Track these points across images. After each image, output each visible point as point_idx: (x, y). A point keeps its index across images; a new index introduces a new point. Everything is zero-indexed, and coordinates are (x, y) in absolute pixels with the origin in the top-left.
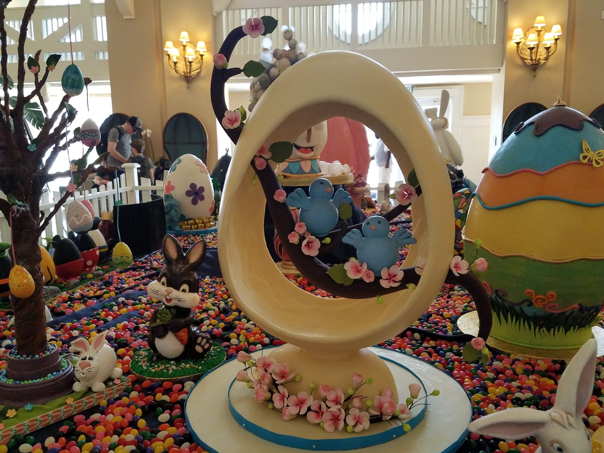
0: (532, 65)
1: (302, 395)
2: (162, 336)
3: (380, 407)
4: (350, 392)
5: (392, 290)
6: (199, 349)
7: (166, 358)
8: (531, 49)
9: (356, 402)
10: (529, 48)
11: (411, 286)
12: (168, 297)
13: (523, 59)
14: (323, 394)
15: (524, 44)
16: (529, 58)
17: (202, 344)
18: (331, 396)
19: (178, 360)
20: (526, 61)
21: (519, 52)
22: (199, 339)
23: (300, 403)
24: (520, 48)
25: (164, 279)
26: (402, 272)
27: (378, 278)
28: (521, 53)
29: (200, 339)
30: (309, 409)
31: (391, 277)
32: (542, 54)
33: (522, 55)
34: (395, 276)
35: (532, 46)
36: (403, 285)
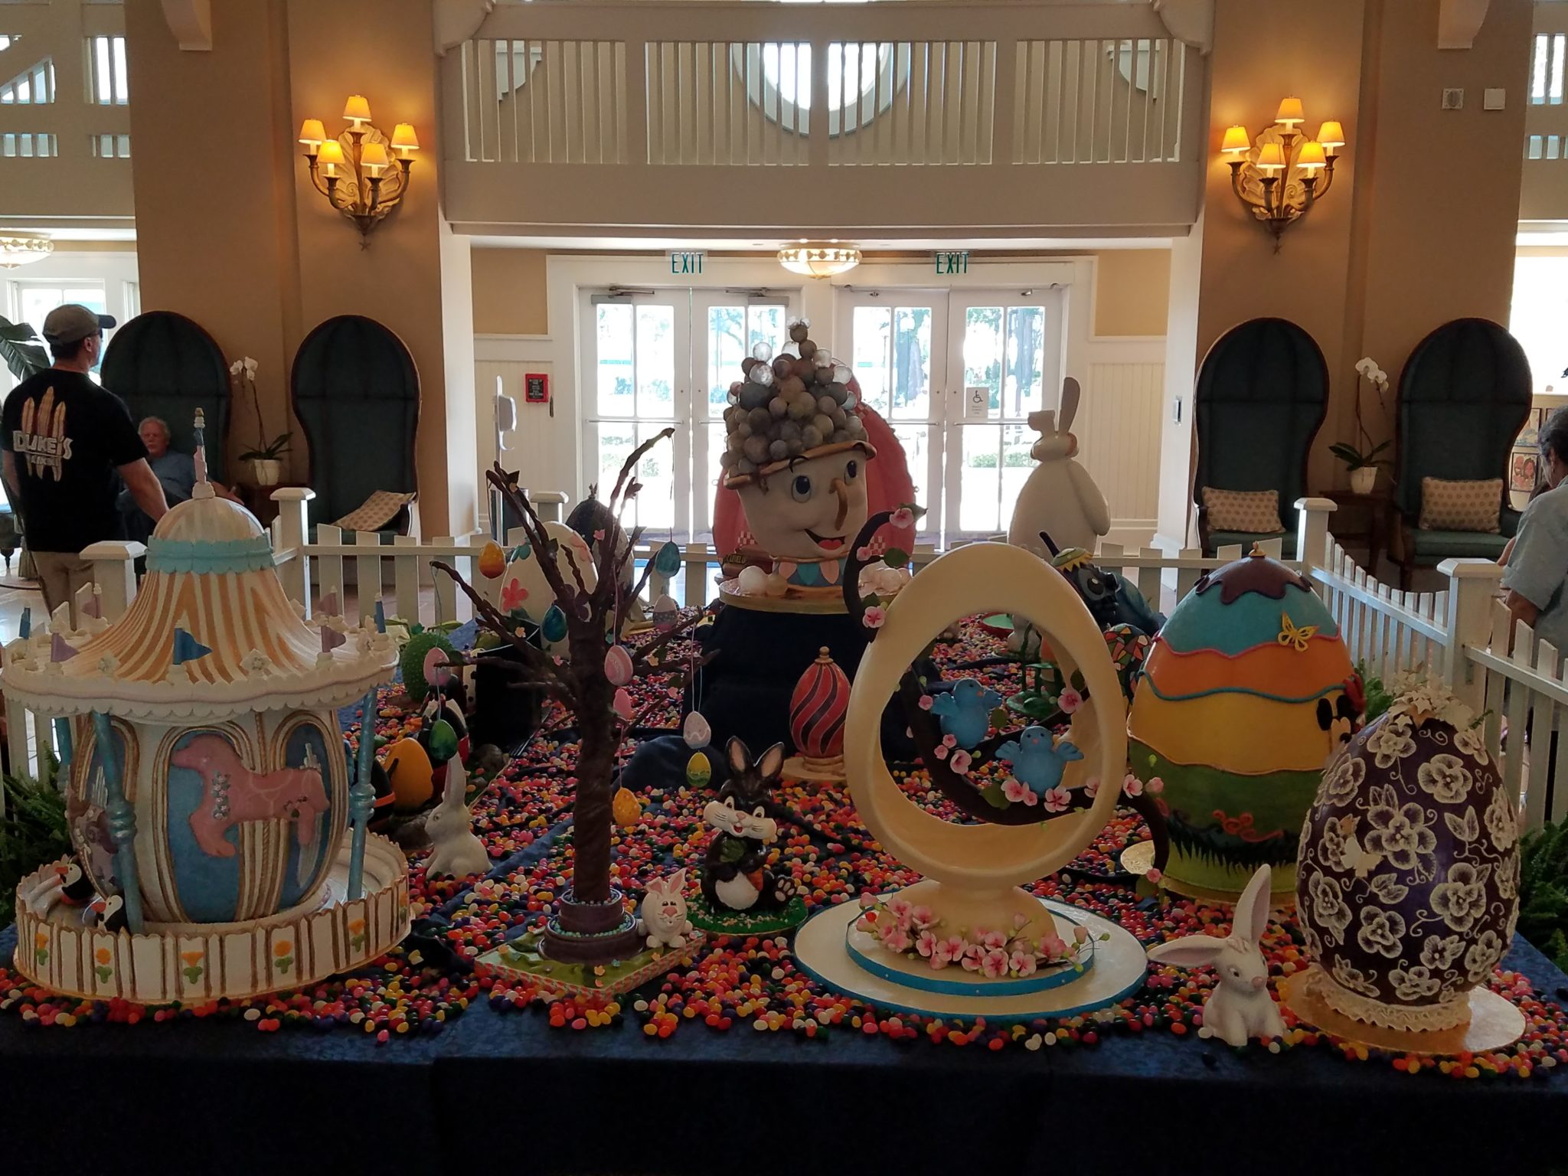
0: (1271, 221)
1: (955, 939)
2: (728, 878)
3: (1046, 950)
4: (1012, 934)
5: (1058, 814)
6: (780, 896)
7: (732, 909)
8: (1268, 182)
9: (1018, 944)
10: (1263, 181)
11: (1079, 810)
12: (738, 825)
13: (1248, 206)
14: (980, 937)
15: (1250, 167)
16: (1263, 202)
17: (785, 889)
18: (990, 939)
19: (751, 911)
20: (1255, 210)
21: (1239, 188)
22: (781, 884)
23: (952, 950)
24: (1242, 177)
25: (730, 800)
26: (1069, 793)
27: (1042, 800)
28: (1244, 189)
29: (782, 882)
30: (965, 955)
31: (1057, 800)
32: (1295, 195)
33: (1244, 196)
34: (1061, 798)
35: (1270, 175)
36: (1070, 810)
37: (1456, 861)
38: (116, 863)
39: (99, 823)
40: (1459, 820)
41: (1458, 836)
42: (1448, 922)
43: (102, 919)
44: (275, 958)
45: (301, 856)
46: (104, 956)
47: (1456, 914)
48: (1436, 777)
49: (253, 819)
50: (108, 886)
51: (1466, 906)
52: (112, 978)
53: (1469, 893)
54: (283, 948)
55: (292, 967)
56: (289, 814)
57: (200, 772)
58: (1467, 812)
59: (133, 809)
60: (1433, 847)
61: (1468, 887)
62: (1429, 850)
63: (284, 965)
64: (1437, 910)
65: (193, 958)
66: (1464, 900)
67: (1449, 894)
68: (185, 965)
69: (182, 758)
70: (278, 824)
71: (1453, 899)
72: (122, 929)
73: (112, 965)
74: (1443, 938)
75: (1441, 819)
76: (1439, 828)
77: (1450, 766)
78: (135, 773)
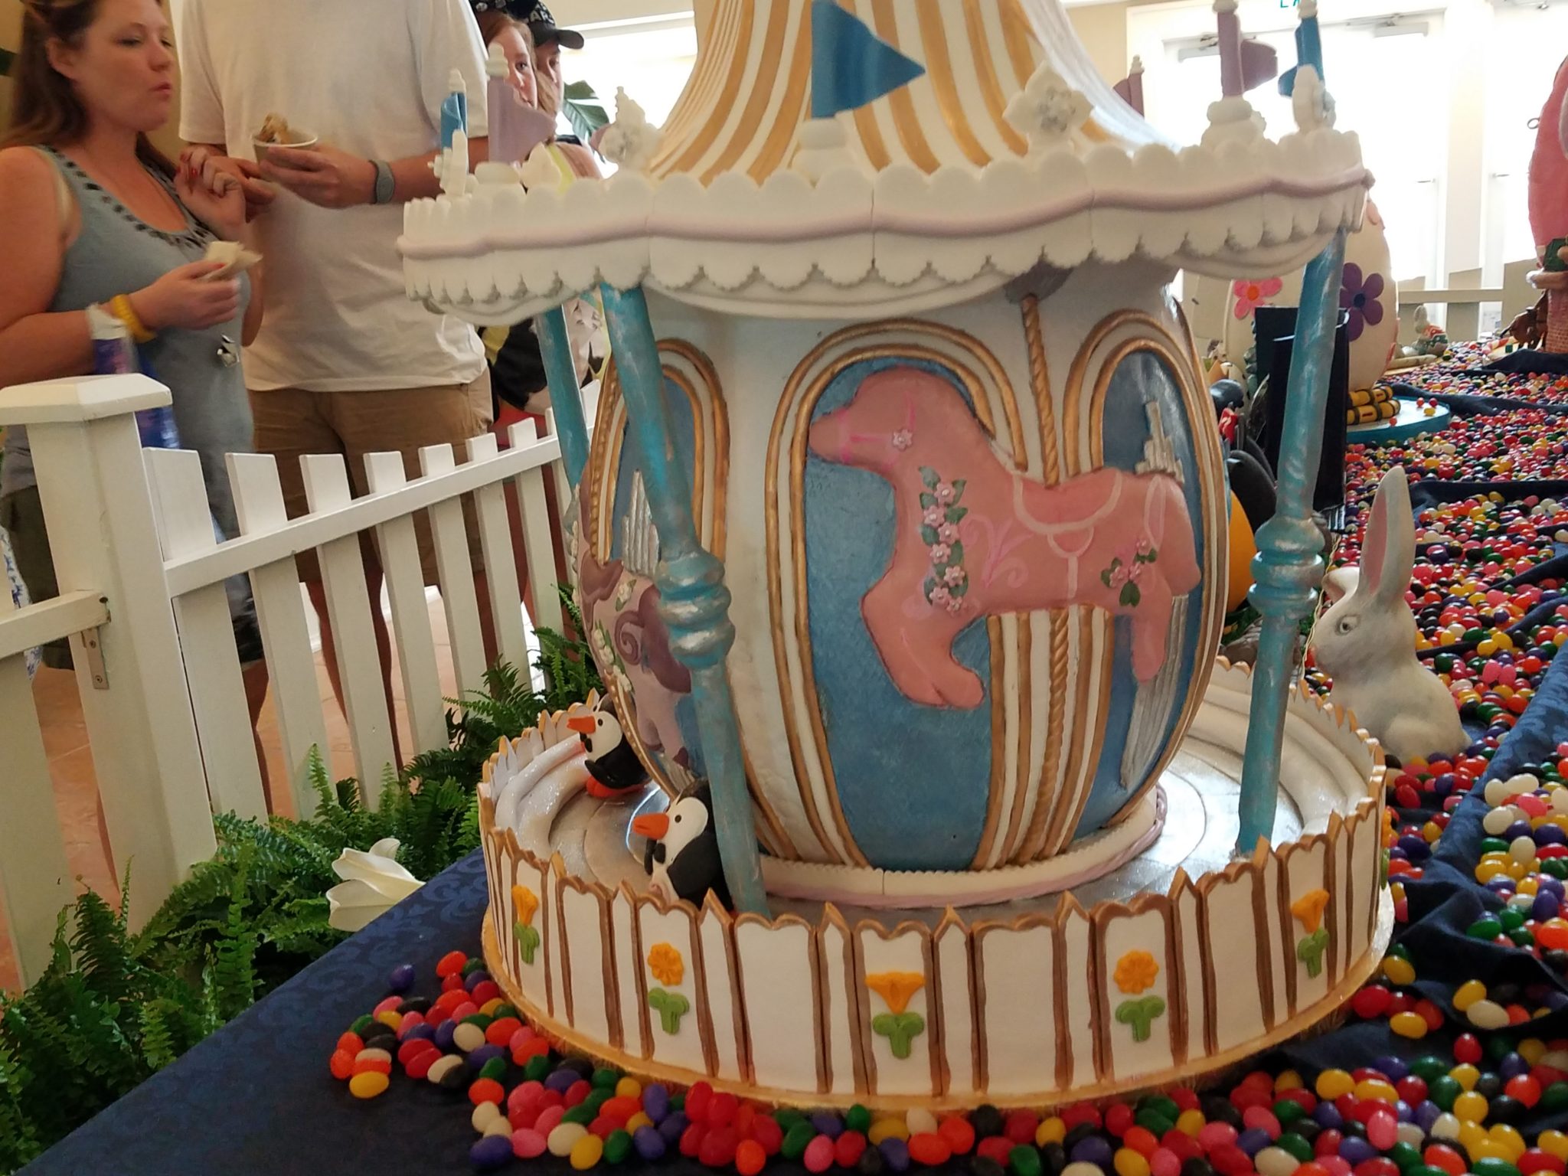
38: (686, 715)
39: (644, 614)
43: (661, 859)
44: (1115, 999)
45: (1138, 710)
46: (666, 960)
49: (1023, 607)
50: (674, 768)
52: (690, 1024)
54: (1137, 971)
55: (1161, 1026)
56: (1114, 597)
57: (885, 474)
59: (722, 572)
63: (1139, 1021)
65: (895, 990)
68: (878, 1007)
69: (836, 437)
70: (1087, 621)
72: (710, 896)
73: (687, 990)
78: (721, 480)
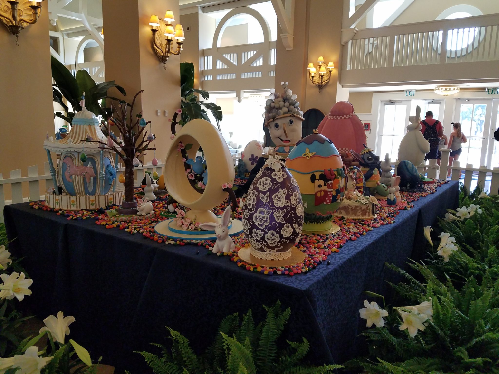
4: (193, 220)
9: (194, 223)
37: (260, 207)
40: (264, 196)
41: (262, 201)
42: (257, 225)
47: (259, 223)
48: (262, 183)
49: (75, 175)
51: (263, 221)
53: (264, 217)
56: (83, 175)
58: (267, 194)
60: (255, 202)
61: (263, 216)
62: (254, 204)
64: (255, 221)
66: (262, 219)
67: (257, 217)
69: (64, 161)
71: (259, 219)
74: (257, 230)
75: (259, 195)
76: (258, 197)
77: (266, 180)
